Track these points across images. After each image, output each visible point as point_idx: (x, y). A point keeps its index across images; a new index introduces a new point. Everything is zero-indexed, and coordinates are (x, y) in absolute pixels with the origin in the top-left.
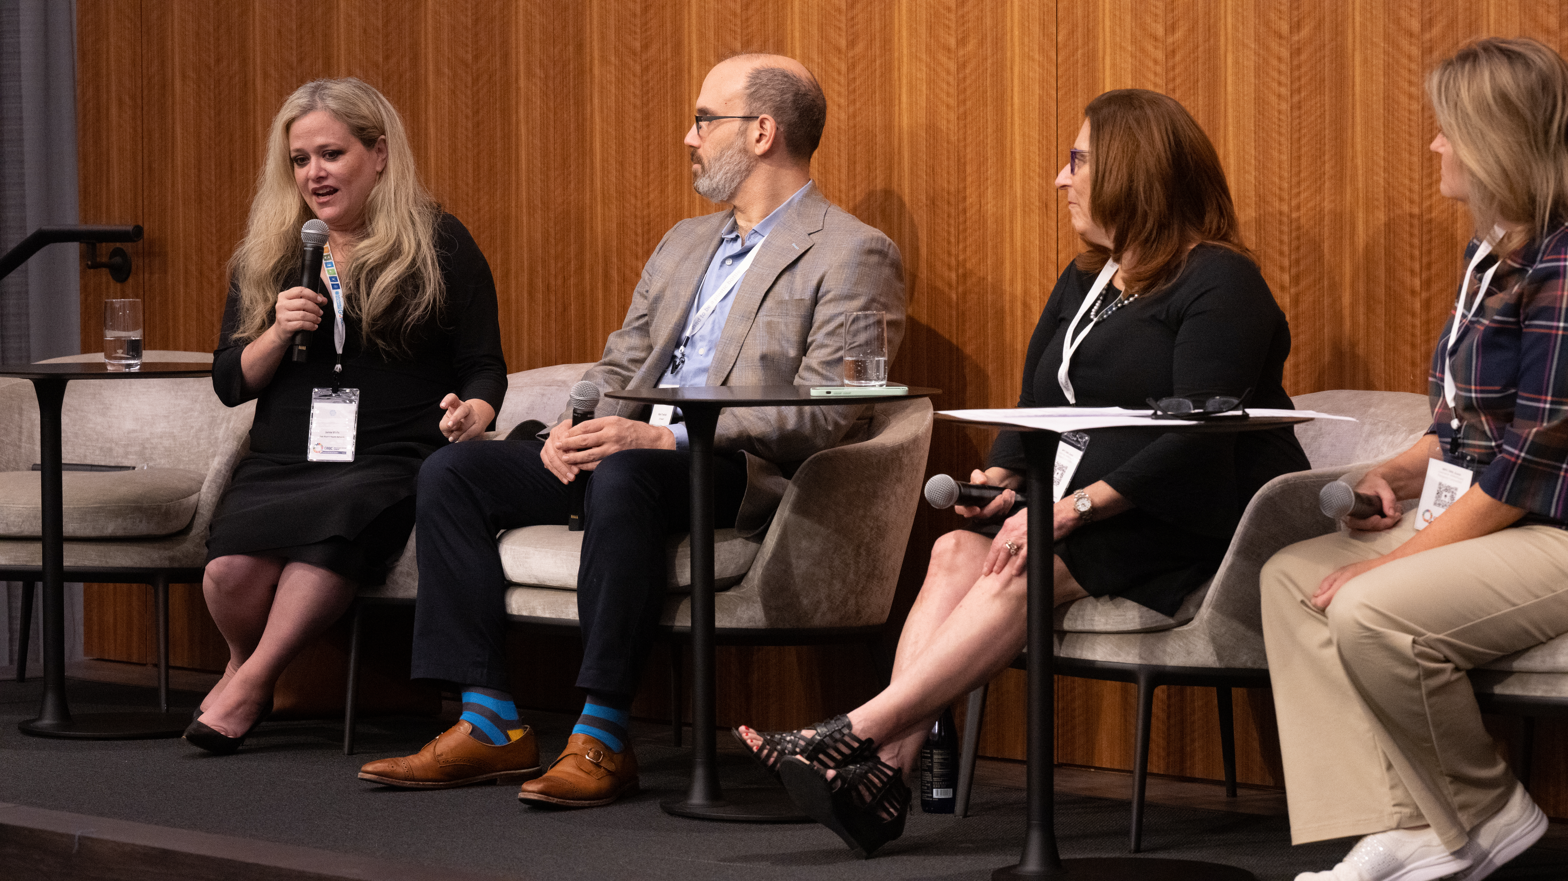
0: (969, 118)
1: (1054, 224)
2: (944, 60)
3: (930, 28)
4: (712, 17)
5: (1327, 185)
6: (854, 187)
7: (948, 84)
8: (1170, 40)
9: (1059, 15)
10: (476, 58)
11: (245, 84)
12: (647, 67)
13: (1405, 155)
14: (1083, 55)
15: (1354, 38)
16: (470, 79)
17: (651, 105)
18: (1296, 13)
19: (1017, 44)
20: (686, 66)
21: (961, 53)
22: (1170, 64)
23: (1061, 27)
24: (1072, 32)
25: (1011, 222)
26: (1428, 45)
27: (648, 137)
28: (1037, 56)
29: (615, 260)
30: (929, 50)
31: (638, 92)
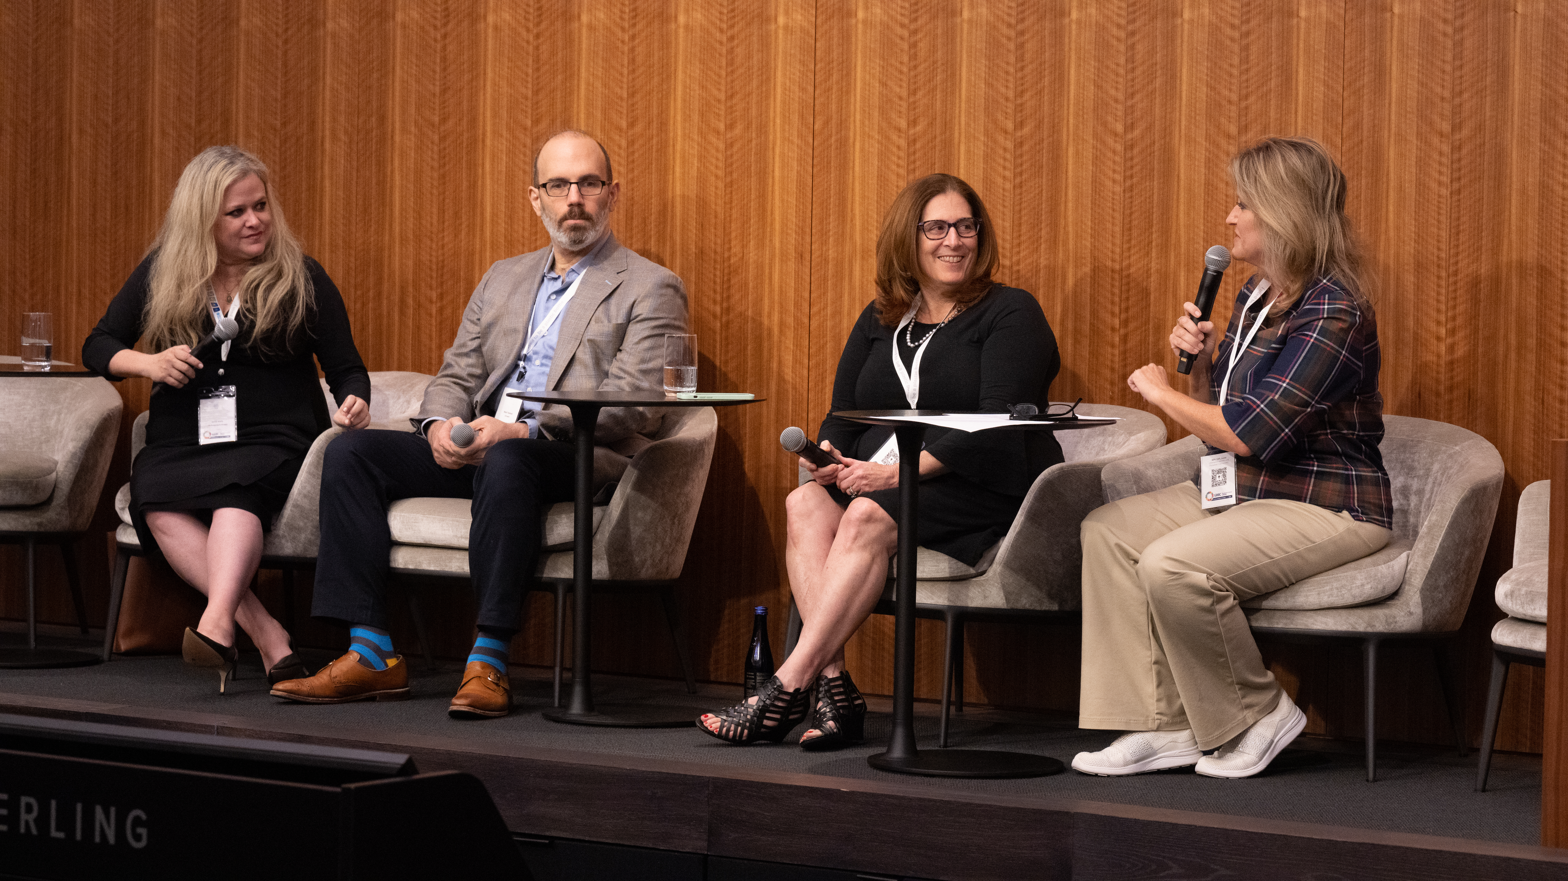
0: (735, 186)
1: (807, 271)
2: (714, 140)
3: (702, 115)
4: (505, 99)
5: (1043, 246)
6: (631, 238)
7: (717, 159)
8: (912, 132)
9: (816, 108)
10: (284, 124)
11: (61, 138)
12: (445, 137)
13: (1109, 226)
14: (837, 141)
15: (1068, 135)
16: (278, 141)
17: (447, 168)
18: (1020, 115)
19: (778, 130)
20: (481, 137)
21: (729, 136)
22: (912, 150)
23: (818, 118)
24: (827, 123)
25: (771, 268)
26: (1130, 143)
27: (444, 193)
28: (796, 140)
29: (411, 289)
30: (701, 132)
31: (436, 156)
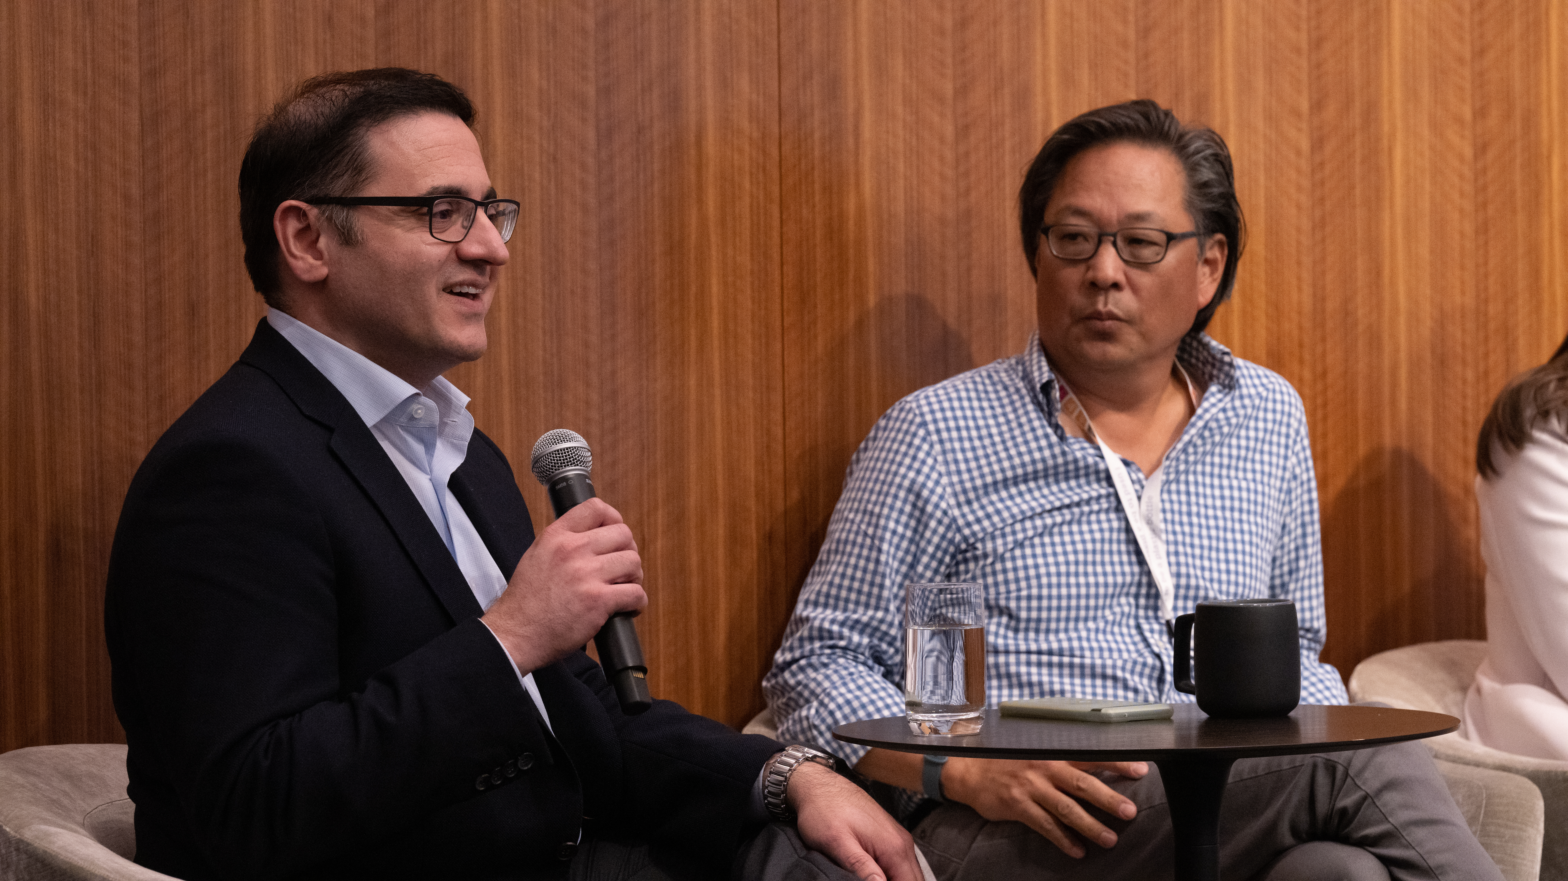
31: (949, 173)
